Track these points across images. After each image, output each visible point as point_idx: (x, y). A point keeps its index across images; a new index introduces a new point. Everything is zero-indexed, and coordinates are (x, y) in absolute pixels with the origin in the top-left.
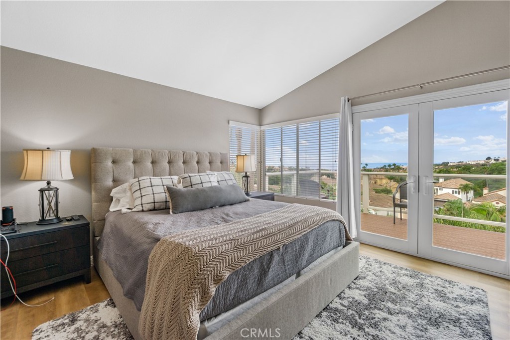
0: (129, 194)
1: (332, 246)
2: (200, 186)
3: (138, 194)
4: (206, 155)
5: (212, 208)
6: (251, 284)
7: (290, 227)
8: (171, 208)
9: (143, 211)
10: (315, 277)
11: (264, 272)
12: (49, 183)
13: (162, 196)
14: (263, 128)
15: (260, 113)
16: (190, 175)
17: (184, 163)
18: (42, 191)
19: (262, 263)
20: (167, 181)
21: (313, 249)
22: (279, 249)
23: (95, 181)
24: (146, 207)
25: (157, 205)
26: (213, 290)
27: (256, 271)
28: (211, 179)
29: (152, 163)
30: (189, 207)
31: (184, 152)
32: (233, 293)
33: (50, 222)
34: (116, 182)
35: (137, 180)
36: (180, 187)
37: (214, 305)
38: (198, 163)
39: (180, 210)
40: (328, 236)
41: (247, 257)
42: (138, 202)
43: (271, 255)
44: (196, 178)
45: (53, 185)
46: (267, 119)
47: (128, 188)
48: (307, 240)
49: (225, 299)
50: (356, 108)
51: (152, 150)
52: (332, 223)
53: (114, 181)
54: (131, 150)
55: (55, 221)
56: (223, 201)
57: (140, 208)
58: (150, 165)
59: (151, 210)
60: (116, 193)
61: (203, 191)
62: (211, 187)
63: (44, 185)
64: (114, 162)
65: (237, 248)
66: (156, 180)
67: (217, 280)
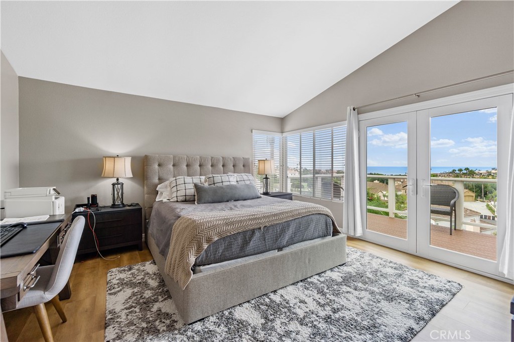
0: (169, 189)
1: (316, 234)
2: (220, 184)
3: (175, 189)
4: (231, 159)
5: (228, 201)
6: (235, 249)
7: (275, 215)
8: (196, 199)
9: (177, 201)
10: (291, 253)
11: (246, 242)
12: (118, 180)
13: (191, 191)
14: (284, 134)
15: (282, 121)
16: (214, 175)
17: (212, 166)
18: (114, 185)
19: (245, 237)
20: (196, 180)
21: (295, 233)
22: (261, 228)
23: (147, 179)
24: (180, 199)
25: (188, 198)
26: (205, 246)
27: (240, 240)
28: (232, 179)
29: (187, 166)
30: (210, 200)
31: (212, 158)
32: (221, 251)
33: (118, 206)
34: (161, 180)
35: (175, 178)
36: (206, 185)
37: (207, 256)
38: (223, 166)
39: (203, 201)
40: (312, 226)
41: (232, 230)
42: (175, 195)
43: (253, 231)
44: (218, 178)
45: (121, 181)
46: (289, 126)
47: (169, 184)
48: (289, 226)
49: (215, 254)
50: (362, 116)
51: (187, 157)
52: (318, 216)
53: (159, 179)
54: (172, 156)
55: (121, 206)
56: (237, 196)
57: (176, 200)
58: (185, 167)
59: (183, 201)
60: (160, 188)
61: (221, 188)
62: (229, 186)
63: (114, 180)
64: (159, 165)
65: (227, 224)
66: (188, 179)
67: (209, 240)
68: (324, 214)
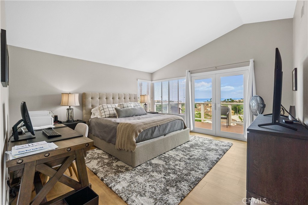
0: (99, 111)
1: (178, 128)
2: (127, 108)
3: (103, 111)
4: (128, 95)
5: (132, 116)
6: (149, 135)
7: (162, 120)
8: (117, 116)
9: (106, 117)
10: (170, 136)
11: (153, 132)
12: (70, 107)
13: (114, 112)
14: (153, 82)
15: (152, 74)
16: (123, 103)
17: (119, 98)
18: (68, 109)
19: (152, 129)
20: (114, 106)
21: (170, 128)
22: (158, 126)
23: (85, 106)
24: (107, 116)
25: (111, 115)
26: (138, 134)
27: (150, 132)
28: (131, 105)
29: (106, 98)
30: (124, 116)
31: (119, 94)
32: (144, 136)
34: (93, 106)
35: (101, 105)
36: (119, 108)
37: (139, 139)
38: (124, 98)
39: (121, 117)
40: (176, 125)
41: (148, 127)
42: (103, 114)
43: (155, 127)
44: (125, 105)
45: (71, 107)
46: (156, 77)
47: (98, 109)
48: (168, 125)
49: (142, 138)
50: (192, 75)
51: (106, 93)
52: (178, 120)
53: (92, 106)
54: (98, 93)
55: (72, 121)
56: (137, 114)
57: (105, 116)
58: (105, 100)
59: (108, 117)
60: (93, 111)
61: (129, 109)
62: (132, 108)
63: (68, 107)
64: (92, 98)
65: (145, 124)
66: (109, 106)
67: (140, 131)
68: (181, 120)
